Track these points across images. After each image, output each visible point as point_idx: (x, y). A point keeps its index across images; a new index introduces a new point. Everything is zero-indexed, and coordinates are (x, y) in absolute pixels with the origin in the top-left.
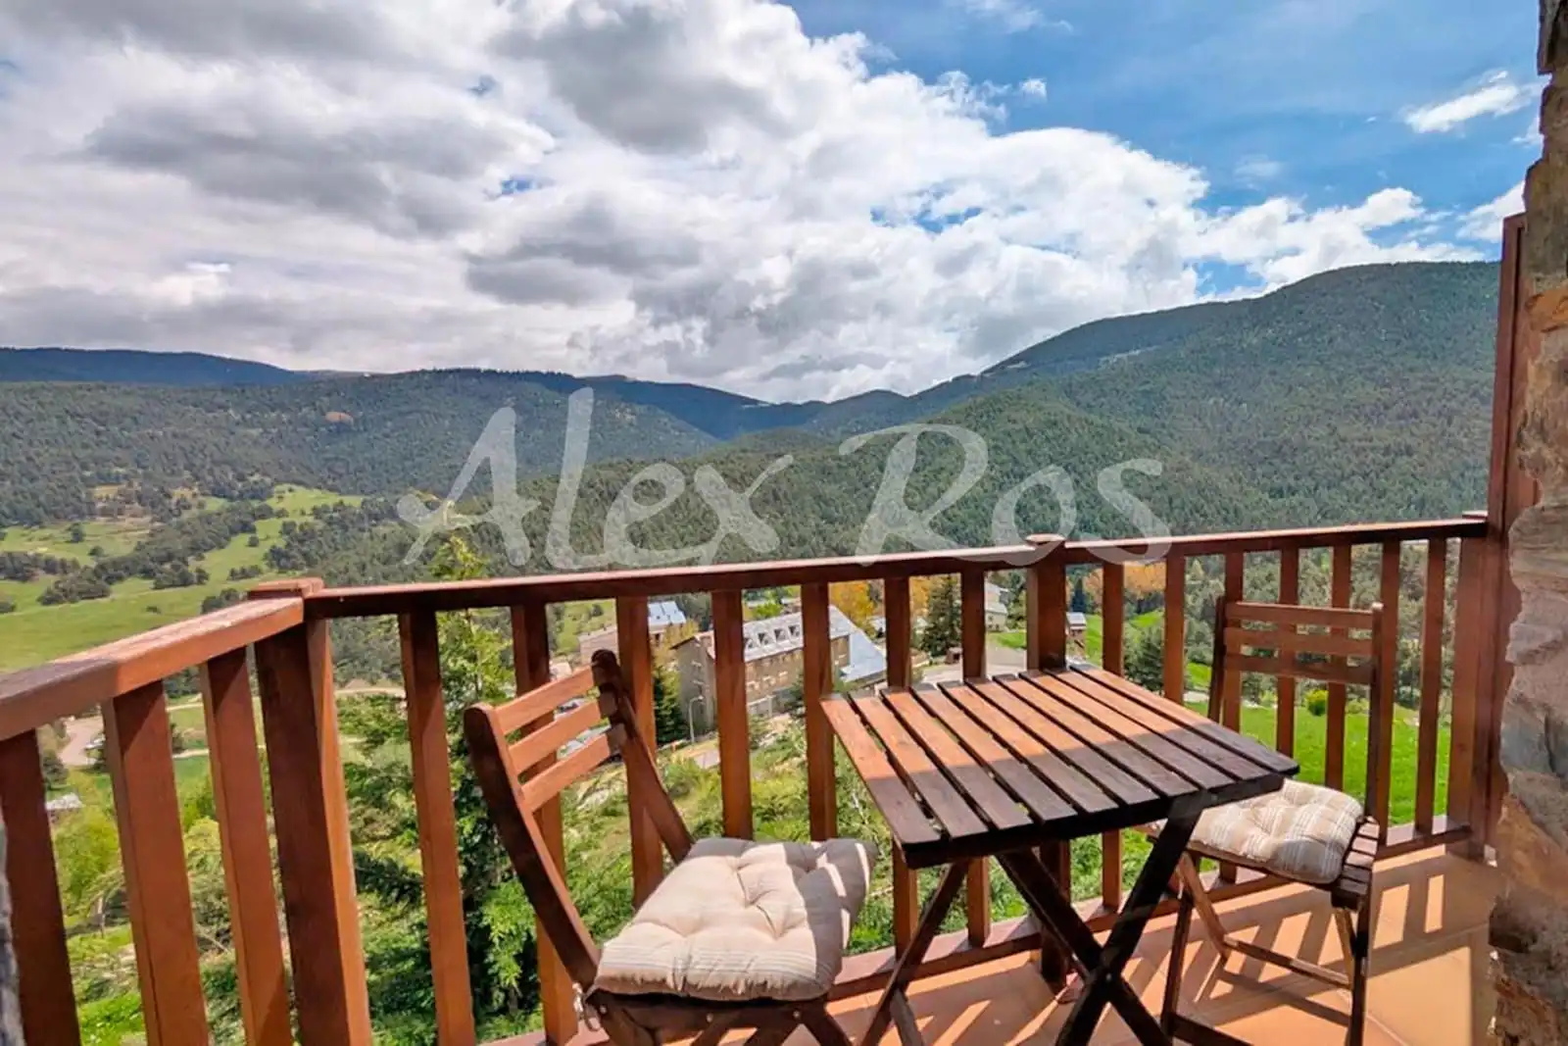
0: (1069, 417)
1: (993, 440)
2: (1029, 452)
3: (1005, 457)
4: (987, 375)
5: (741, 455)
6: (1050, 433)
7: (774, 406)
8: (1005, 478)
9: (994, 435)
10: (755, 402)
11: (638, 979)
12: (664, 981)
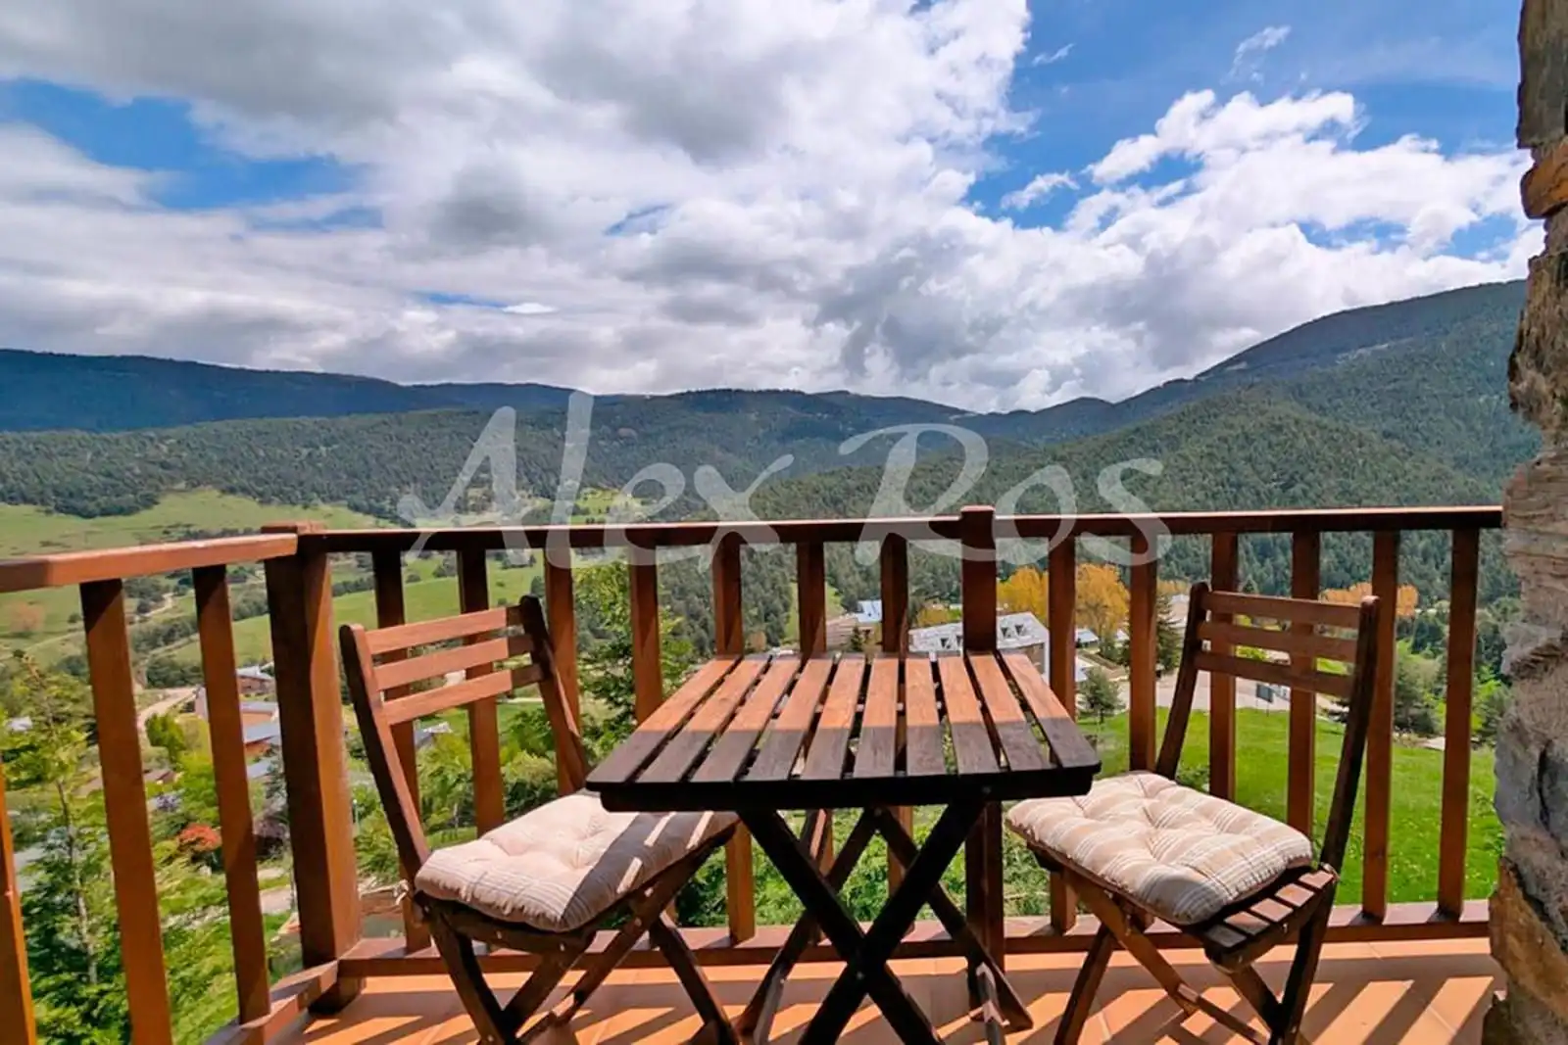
0: (1297, 422)
1: (1208, 446)
2: (1249, 459)
3: (1219, 465)
4: (1203, 379)
5: (948, 463)
6: (1274, 439)
7: (980, 415)
8: (1220, 488)
9: (1209, 441)
10: (963, 412)
11: (441, 884)
12: (459, 890)
